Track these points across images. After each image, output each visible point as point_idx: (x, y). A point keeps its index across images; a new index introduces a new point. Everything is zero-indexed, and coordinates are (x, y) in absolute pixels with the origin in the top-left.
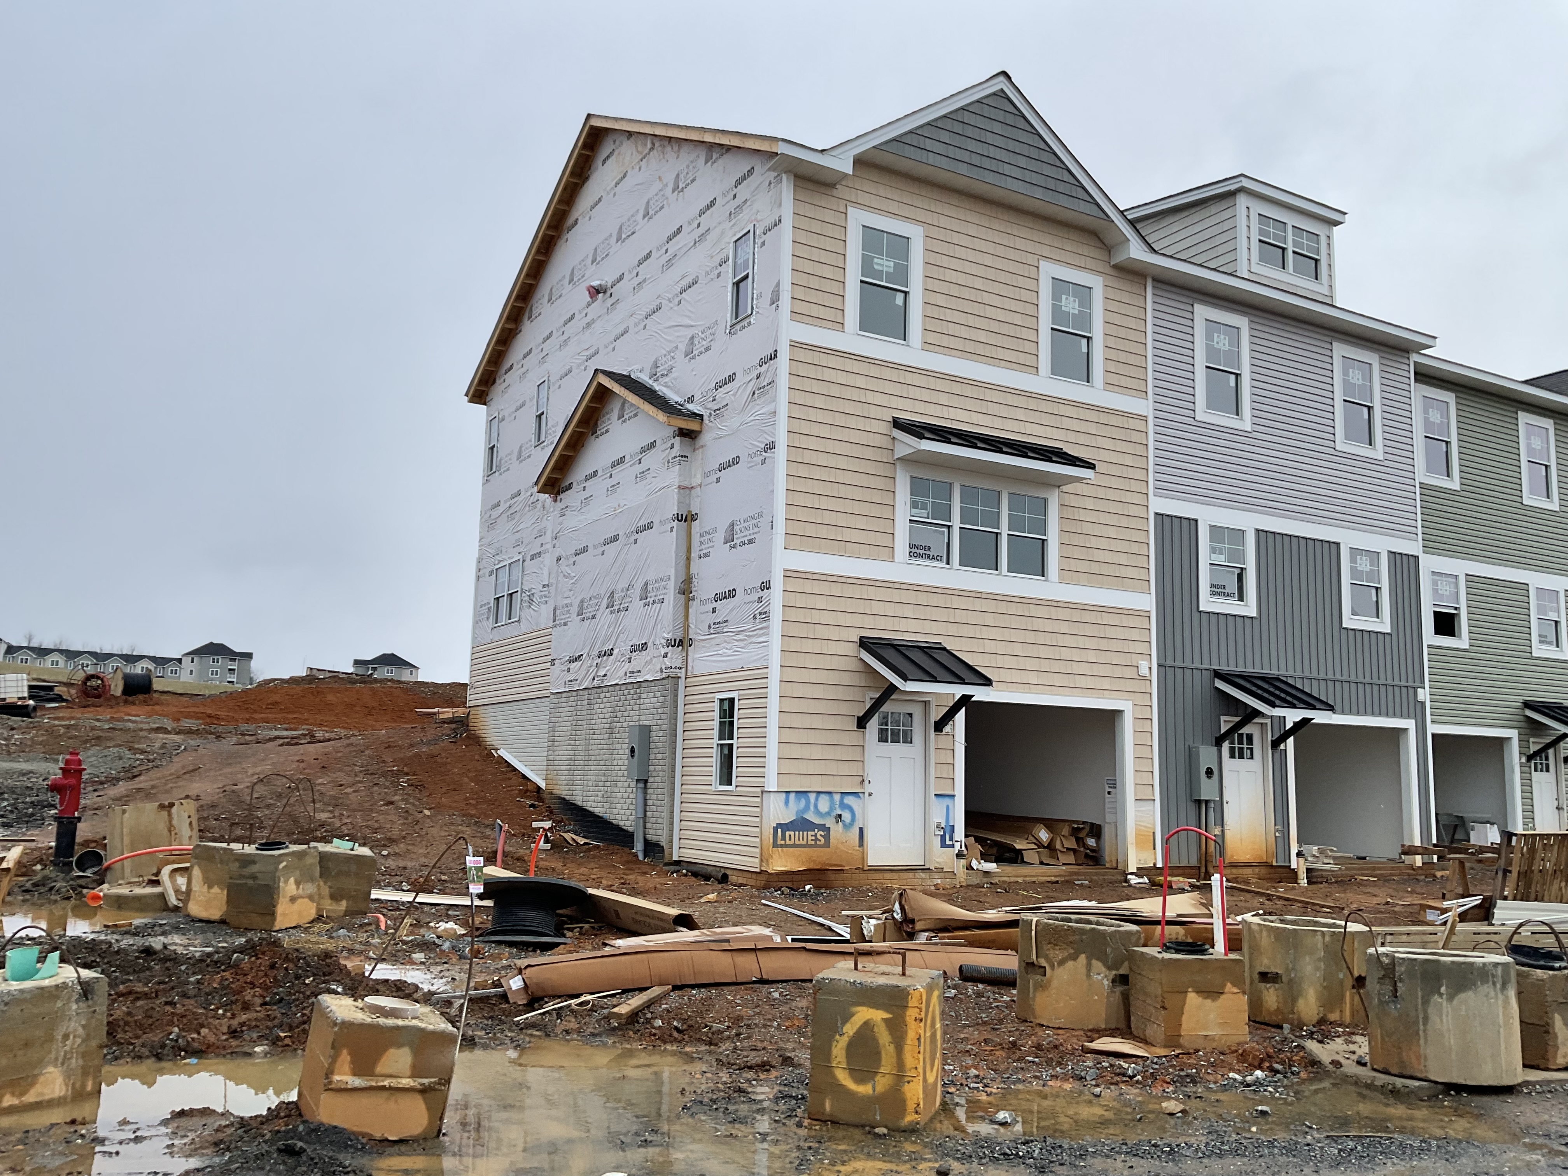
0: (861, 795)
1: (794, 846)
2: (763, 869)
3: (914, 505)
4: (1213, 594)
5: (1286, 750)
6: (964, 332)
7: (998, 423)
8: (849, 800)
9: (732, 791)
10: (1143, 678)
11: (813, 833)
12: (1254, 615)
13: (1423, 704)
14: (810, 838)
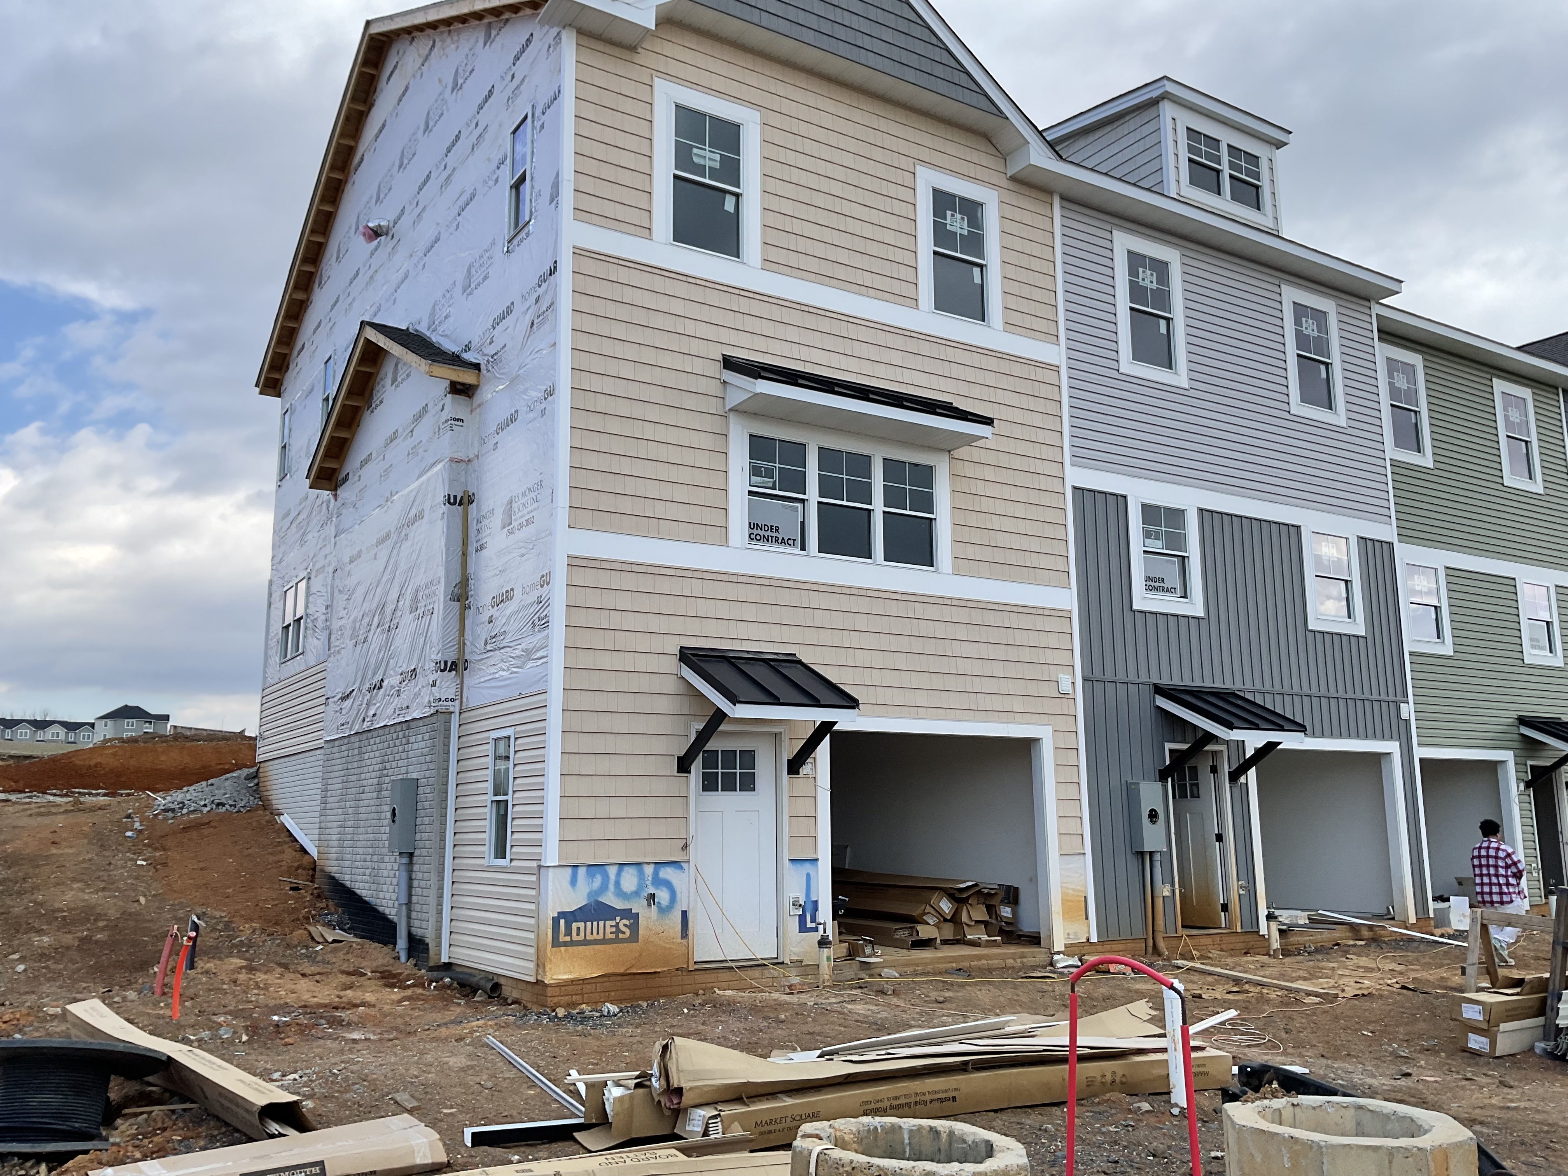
0: (684, 865)
1: (585, 942)
2: (540, 978)
3: (755, 471)
4: (1149, 588)
5: (1247, 784)
6: (820, 250)
7: (867, 368)
8: (667, 873)
9: (506, 867)
10: (1064, 696)
11: (613, 923)
12: (1201, 614)
13: (1407, 722)
14: (608, 930)
